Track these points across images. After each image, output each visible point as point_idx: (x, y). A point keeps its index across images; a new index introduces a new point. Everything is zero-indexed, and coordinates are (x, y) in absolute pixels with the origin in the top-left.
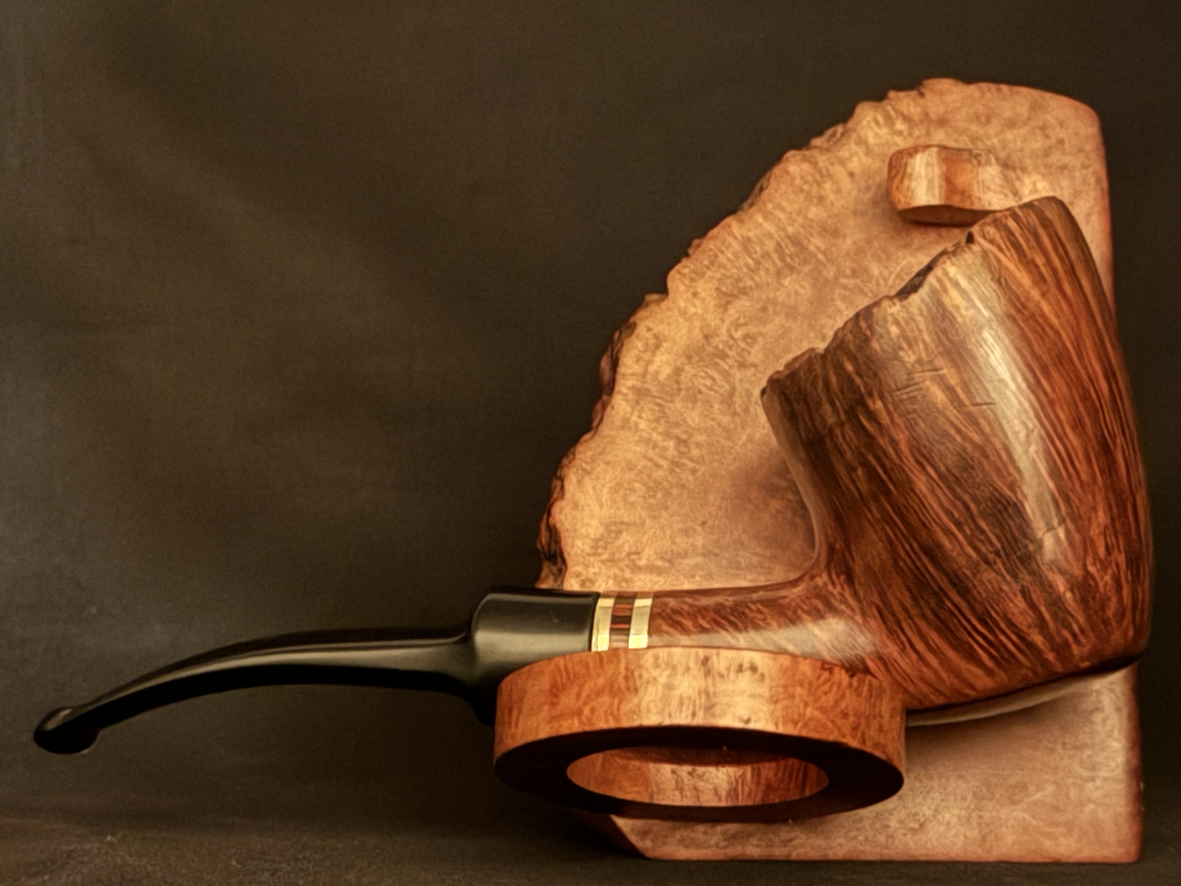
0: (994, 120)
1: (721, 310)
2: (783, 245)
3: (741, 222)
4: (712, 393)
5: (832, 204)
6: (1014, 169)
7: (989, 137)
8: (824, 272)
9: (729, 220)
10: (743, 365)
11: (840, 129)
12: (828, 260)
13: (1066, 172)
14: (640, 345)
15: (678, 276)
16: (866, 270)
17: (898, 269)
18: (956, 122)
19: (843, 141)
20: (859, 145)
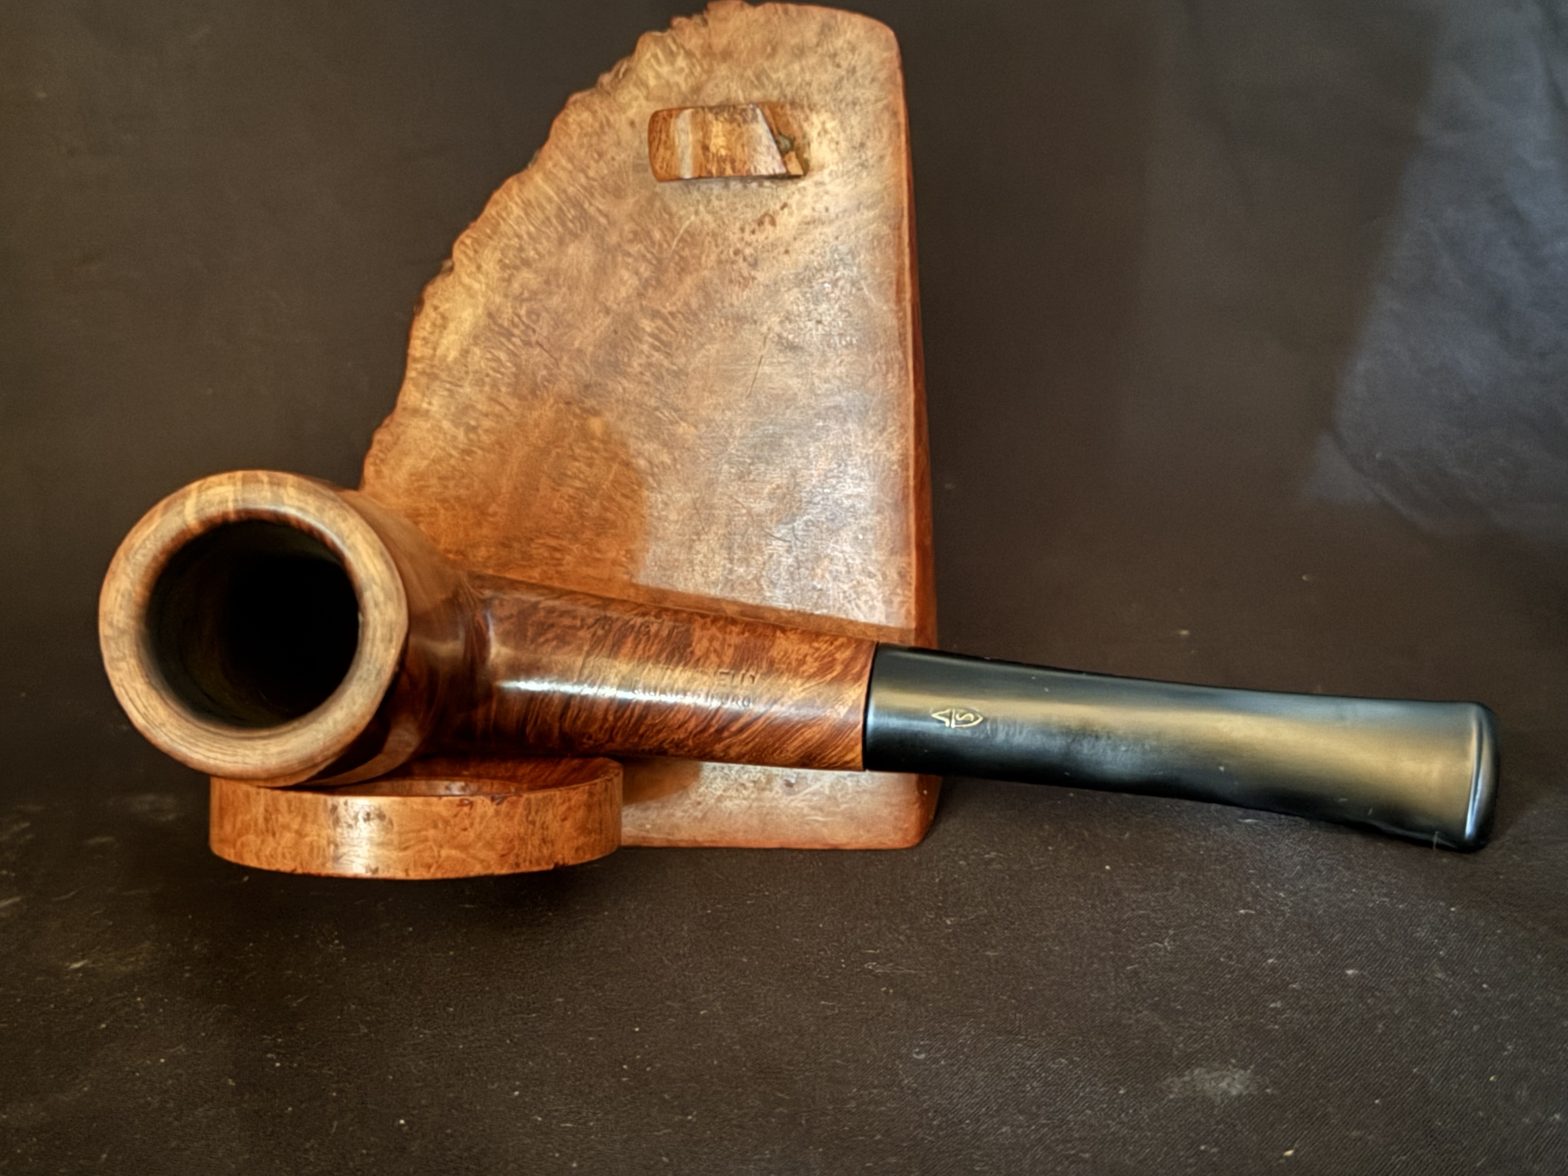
0: (781, 51)
1: (505, 284)
2: (564, 208)
3: (522, 183)
4: (499, 376)
5: (613, 159)
6: (802, 106)
7: (776, 71)
8: (607, 239)
9: (510, 181)
10: (527, 344)
11: (624, 66)
12: (609, 223)
13: (858, 108)
14: (428, 326)
15: (463, 248)
16: (648, 234)
17: (681, 231)
18: (741, 53)
19: (623, 82)
20: (638, 88)
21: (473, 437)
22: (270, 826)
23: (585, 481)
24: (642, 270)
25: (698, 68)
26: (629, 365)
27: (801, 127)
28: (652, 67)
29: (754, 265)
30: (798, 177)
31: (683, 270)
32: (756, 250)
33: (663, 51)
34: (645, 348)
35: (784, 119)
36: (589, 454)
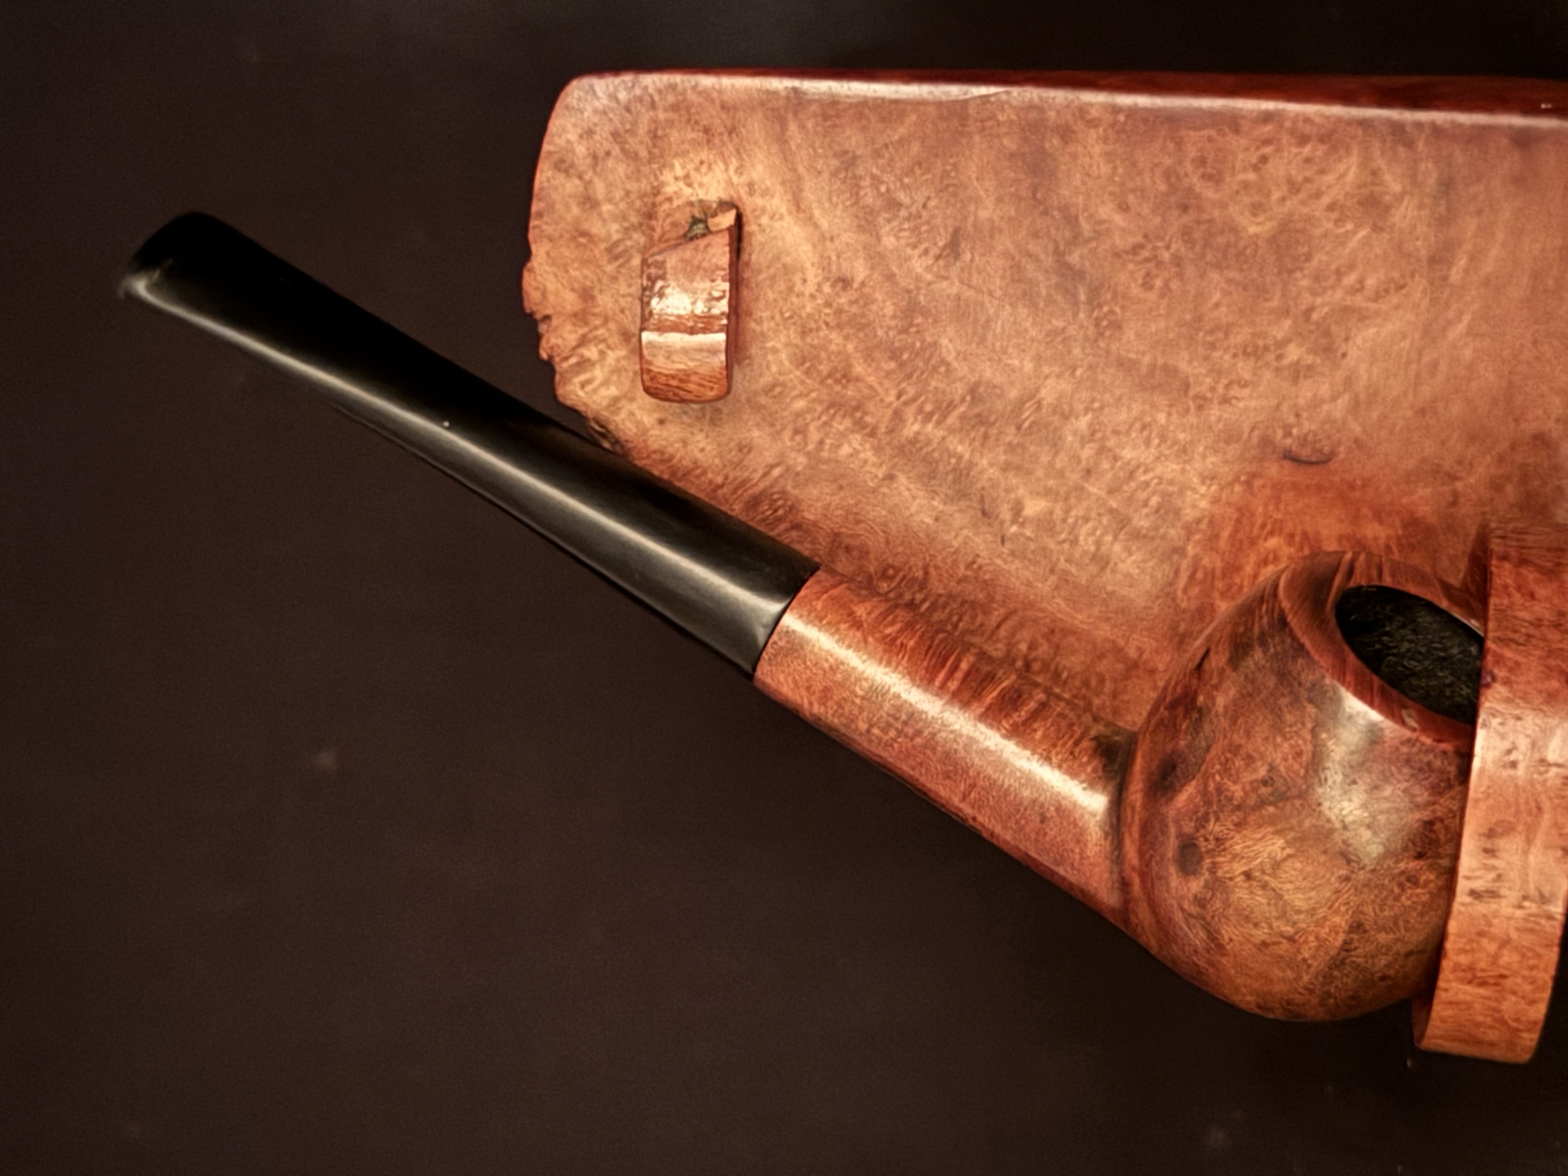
0: (585, 226)
4: (961, 625)
5: (702, 450)
6: (654, 205)
7: (609, 236)
8: (799, 468)
12: (781, 463)
13: (660, 133)
16: (798, 415)
17: (798, 373)
18: (586, 277)
19: (612, 427)
20: (619, 409)
21: (1036, 666)
22: (1492, 981)
23: (1105, 531)
24: (841, 428)
25: (601, 332)
26: (960, 458)
27: (679, 207)
28: (595, 390)
29: (845, 282)
30: (739, 218)
31: (846, 377)
32: (827, 279)
33: (578, 373)
34: (940, 433)
35: (667, 228)
36: (1071, 521)
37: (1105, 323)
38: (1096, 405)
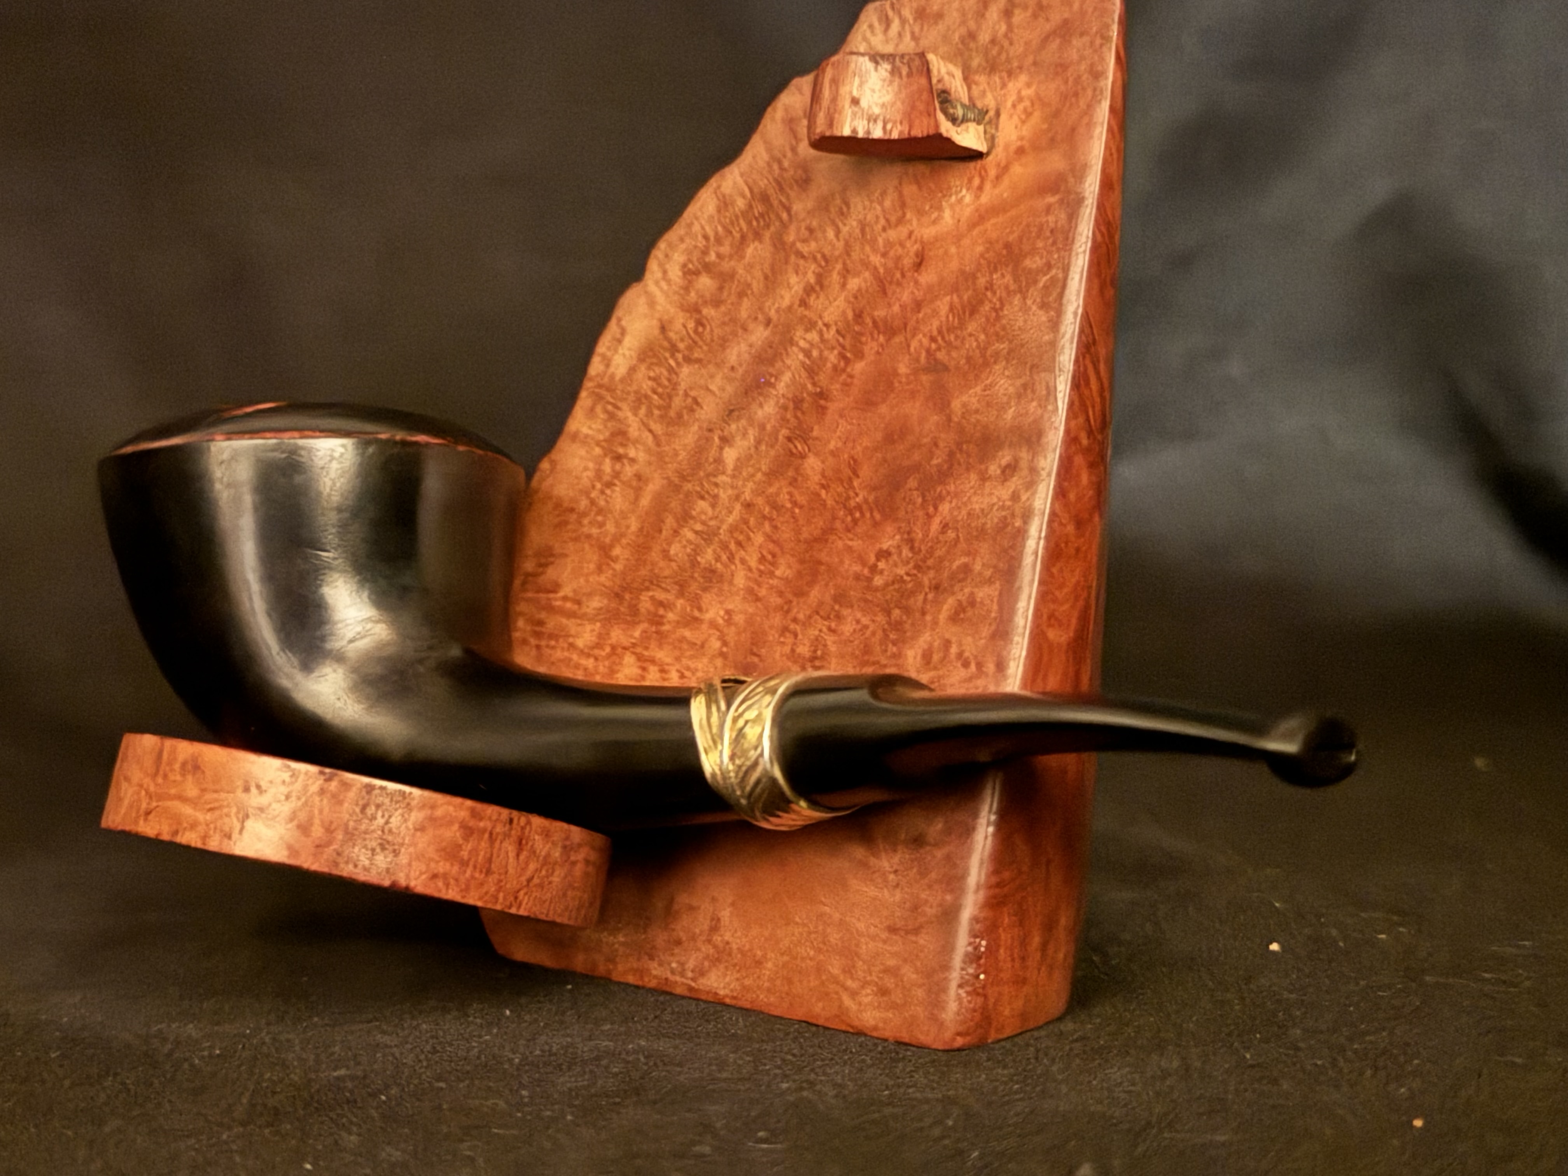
2: (753, 204)
3: (723, 178)
6: (1001, 71)
8: (785, 238)
9: (713, 178)
12: (790, 218)
13: (1059, 70)
14: (608, 340)
15: (656, 254)
21: (618, 467)
23: (704, 523)
24: (809, 273)
25: (907, 37)
26: (773, 386)
28: (865, 35)
29: (919, 264)
30: (981, 156)
31: (846, 273)
32: (924, 247)
33: (880, 20)
34: (795, 366)
36: (716, 491)
37: (858, 515)
38: (797, 511)
